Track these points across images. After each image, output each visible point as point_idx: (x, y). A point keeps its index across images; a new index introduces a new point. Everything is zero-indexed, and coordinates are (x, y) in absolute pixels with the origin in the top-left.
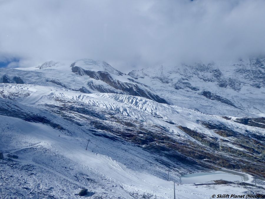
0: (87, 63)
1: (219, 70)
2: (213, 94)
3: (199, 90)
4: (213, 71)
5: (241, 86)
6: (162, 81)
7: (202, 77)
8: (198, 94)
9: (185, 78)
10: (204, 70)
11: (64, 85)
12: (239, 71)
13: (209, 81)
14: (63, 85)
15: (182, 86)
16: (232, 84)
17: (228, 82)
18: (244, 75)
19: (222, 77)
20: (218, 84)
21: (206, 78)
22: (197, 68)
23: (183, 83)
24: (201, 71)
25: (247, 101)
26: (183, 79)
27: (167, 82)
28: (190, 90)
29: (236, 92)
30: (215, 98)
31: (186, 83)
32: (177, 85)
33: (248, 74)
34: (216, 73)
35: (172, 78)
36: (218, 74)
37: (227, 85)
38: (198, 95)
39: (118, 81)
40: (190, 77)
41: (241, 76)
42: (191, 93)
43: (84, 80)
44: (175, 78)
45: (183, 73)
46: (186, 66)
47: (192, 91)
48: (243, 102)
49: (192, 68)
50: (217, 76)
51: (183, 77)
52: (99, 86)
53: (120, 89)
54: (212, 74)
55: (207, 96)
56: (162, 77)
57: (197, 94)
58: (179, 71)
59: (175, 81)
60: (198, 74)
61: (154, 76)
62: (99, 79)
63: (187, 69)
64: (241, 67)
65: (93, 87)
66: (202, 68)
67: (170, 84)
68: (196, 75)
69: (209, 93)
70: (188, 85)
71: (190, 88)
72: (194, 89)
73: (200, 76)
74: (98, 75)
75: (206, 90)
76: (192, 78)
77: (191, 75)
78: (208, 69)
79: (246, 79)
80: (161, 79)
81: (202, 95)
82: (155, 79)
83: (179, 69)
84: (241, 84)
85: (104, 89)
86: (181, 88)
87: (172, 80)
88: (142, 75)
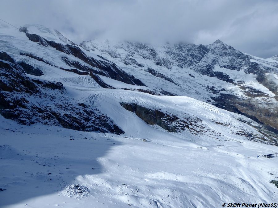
0: (42, 30)
1: (154, 50)
2: (156, 72)
3: (144, 67)
4: (149, 50)
5: (171, 65)
6: (111, 55)
7: (142, 55)
8: (145, 70)
9: (130, 54)
10: (142, 48)
11: (47, 61)
12: (168, 52)
13: (147, 58)
14: (45, 61)
15: (130, 62)
16: (165, 63)
17: (162, 62)
18: (172, 56)
19: (157, 57)
20: (155, 62)
21: (145, 56)
22: (137, 45)
23: (130, 59)
24: (140, 48)
25: (181, 79)
26: (129, 56)
27: (116, 57)
28: (137, 66)
29: (169, 70)
30: (159, 75)
31: (132, 60)
32: (126, 60)
33: (174, 56)
34: (152, 52)
35: (119, 53)
36: (153, 53)
37: (161, 64)
38: (145, 72)
39: (92, 59)
40: (133, 53)
41: (170, 57)
42: (139, 69)
43: (57, 54)
44: (122, 53)
45: (127, 49)
46: (128, 42)
47: (138, 67)
48: (179, 80)
49: (133, 45)
50: (153, 55)
51: (129, 54)
52: (76, 62)
53: (97, 67)
54: (149, 52)
55: (152, 73)
56: (110, 51)
57: (143, 70)
58: (123, 47)
59: (123, 57)
60: (138, 52)
61: (102, 49)
62: (70, 54)
63: (129, 46)
64: (169, 50)
65: (69, 63)
66: (141, 47)
67: (119, 59)
68: (136, 52)
69: (154, 70)
70: (134, 61)
71: (136, 64)
72: (140, 65)
73: (140, 53)
74: (67, 49)
75: (150, 68)
76: (134, 54)
77: (133, 51)
78: (145, 47)
79: (173, 60)
80: (110, 53)
81: (148, 71)
82: (104, 52)
83: (123, 45)
84: (171, 64)
85: (82, 66)
86: (129, 64)
87: (120, 55)
88: (91, 47)
